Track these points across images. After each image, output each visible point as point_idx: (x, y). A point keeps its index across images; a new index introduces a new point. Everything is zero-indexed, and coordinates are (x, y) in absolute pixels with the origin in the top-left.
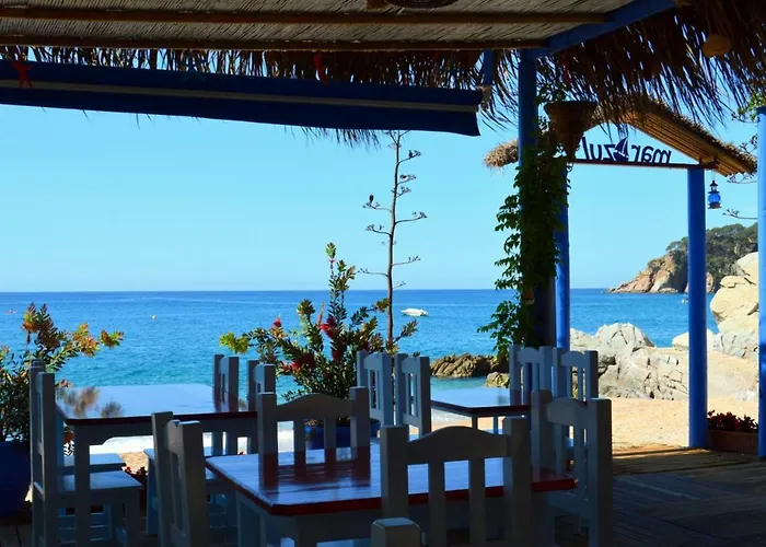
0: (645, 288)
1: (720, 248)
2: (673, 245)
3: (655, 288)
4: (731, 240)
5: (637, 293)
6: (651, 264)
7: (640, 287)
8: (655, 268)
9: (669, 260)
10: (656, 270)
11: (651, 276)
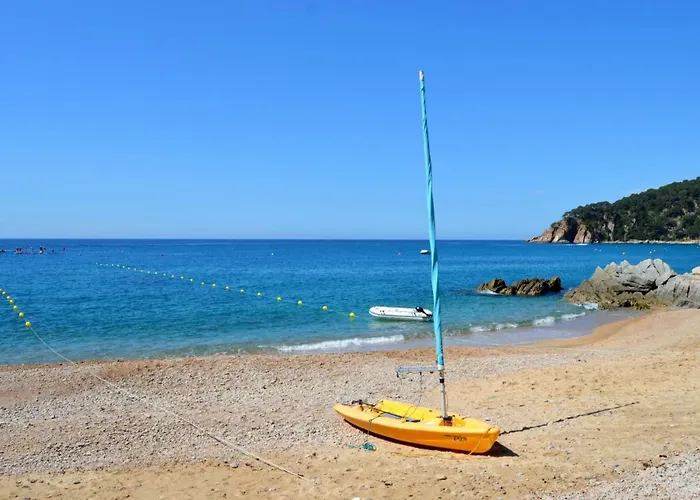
0: (549, 239)
1: (595, 216)
2: (566, 214)
3: (556, 240)
4: (602, 211)
5: (544, 243)
6: (553, 225)
7: (545, 239)
8: (555, 228)
9: (564, 223)
10: (556, 229)
11: (553, 233)
